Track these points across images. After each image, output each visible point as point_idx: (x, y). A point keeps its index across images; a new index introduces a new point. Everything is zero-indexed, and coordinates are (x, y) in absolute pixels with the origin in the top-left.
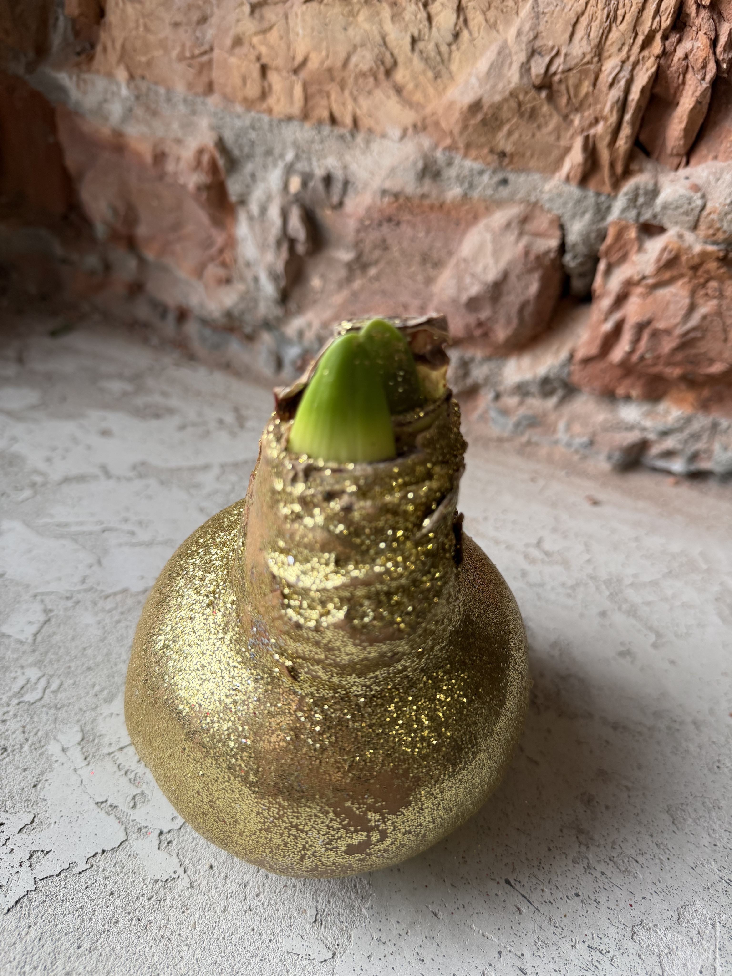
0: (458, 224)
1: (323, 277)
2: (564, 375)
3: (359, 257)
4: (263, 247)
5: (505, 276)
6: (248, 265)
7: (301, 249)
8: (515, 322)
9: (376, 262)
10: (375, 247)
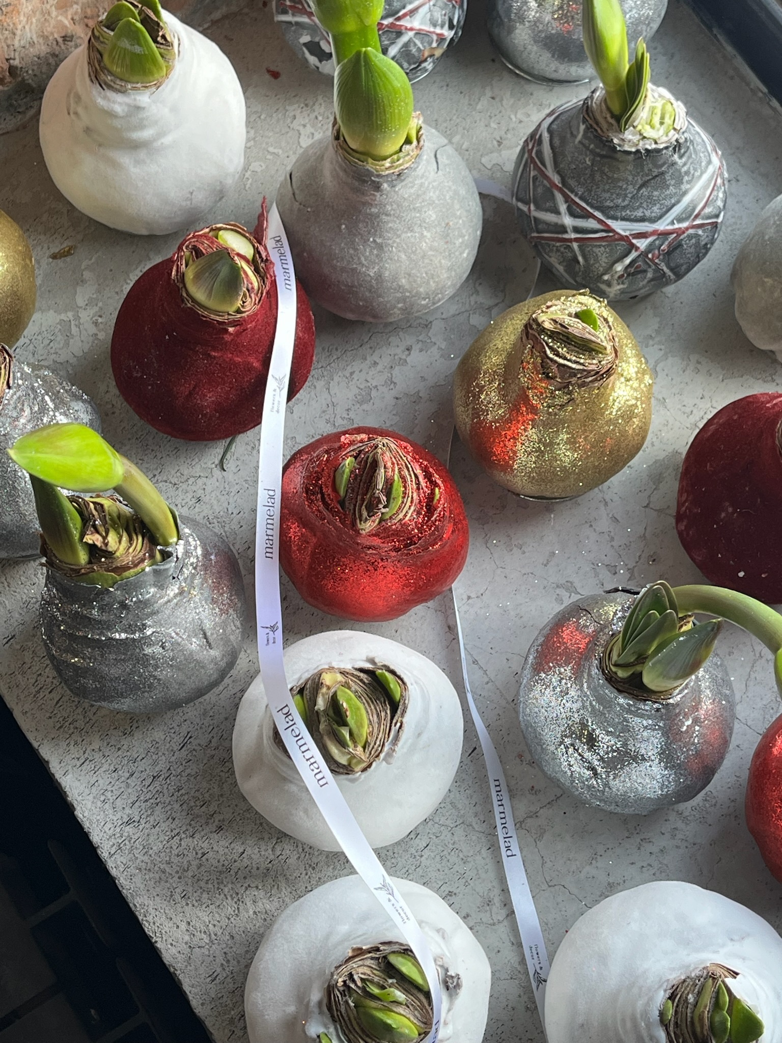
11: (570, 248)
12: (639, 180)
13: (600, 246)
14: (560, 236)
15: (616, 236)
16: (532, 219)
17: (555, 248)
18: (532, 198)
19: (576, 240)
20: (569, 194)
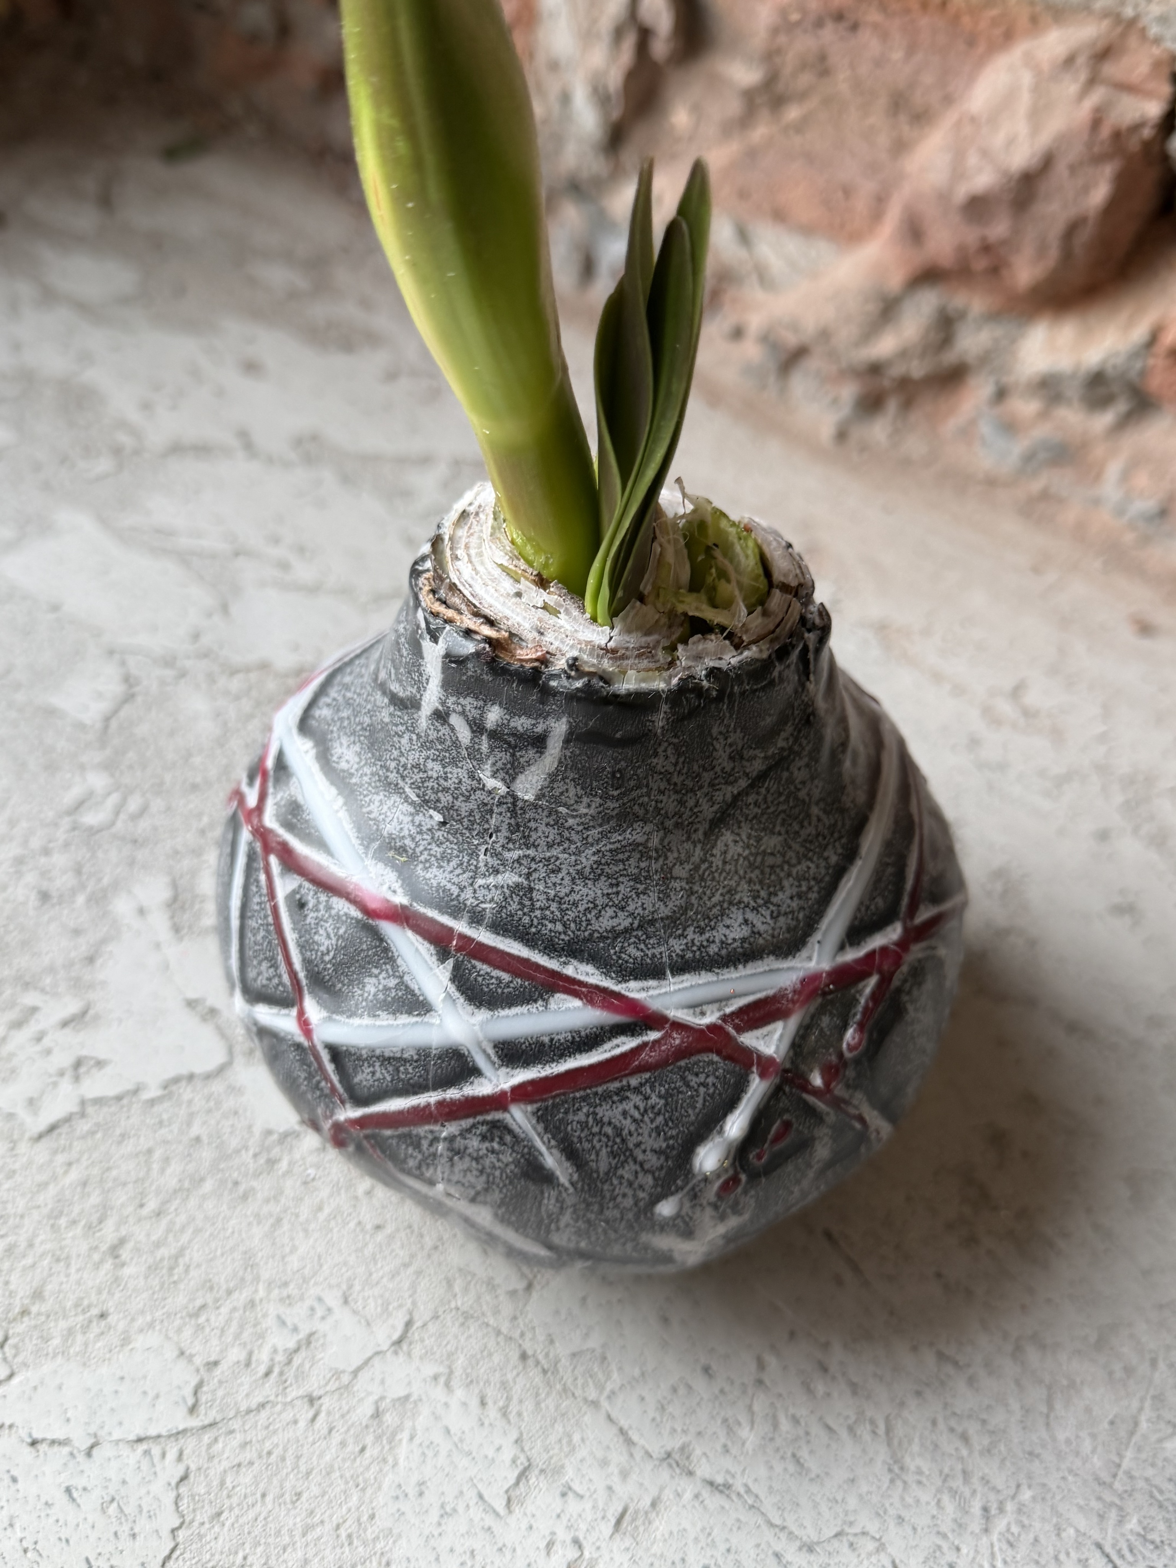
0: (971, 42)
1: (696, 109)
2: (1133, 374)
3: (770, 81)
4: (587, 36)
5: (1047, 162)
6: (554, 66)
7: (660, 48)
8: (1053, 254)
9: (803, 96)
10: (803, 66)
11: (499, 1129)
12: (705, 806)
13: (621, 1094)
14: (453, 1094)
15: (677, 1039)
16: (325, 1056)
17: (441, 1147)
18: (302, 975)
19: (521, 1093)
20: (445, 920)
